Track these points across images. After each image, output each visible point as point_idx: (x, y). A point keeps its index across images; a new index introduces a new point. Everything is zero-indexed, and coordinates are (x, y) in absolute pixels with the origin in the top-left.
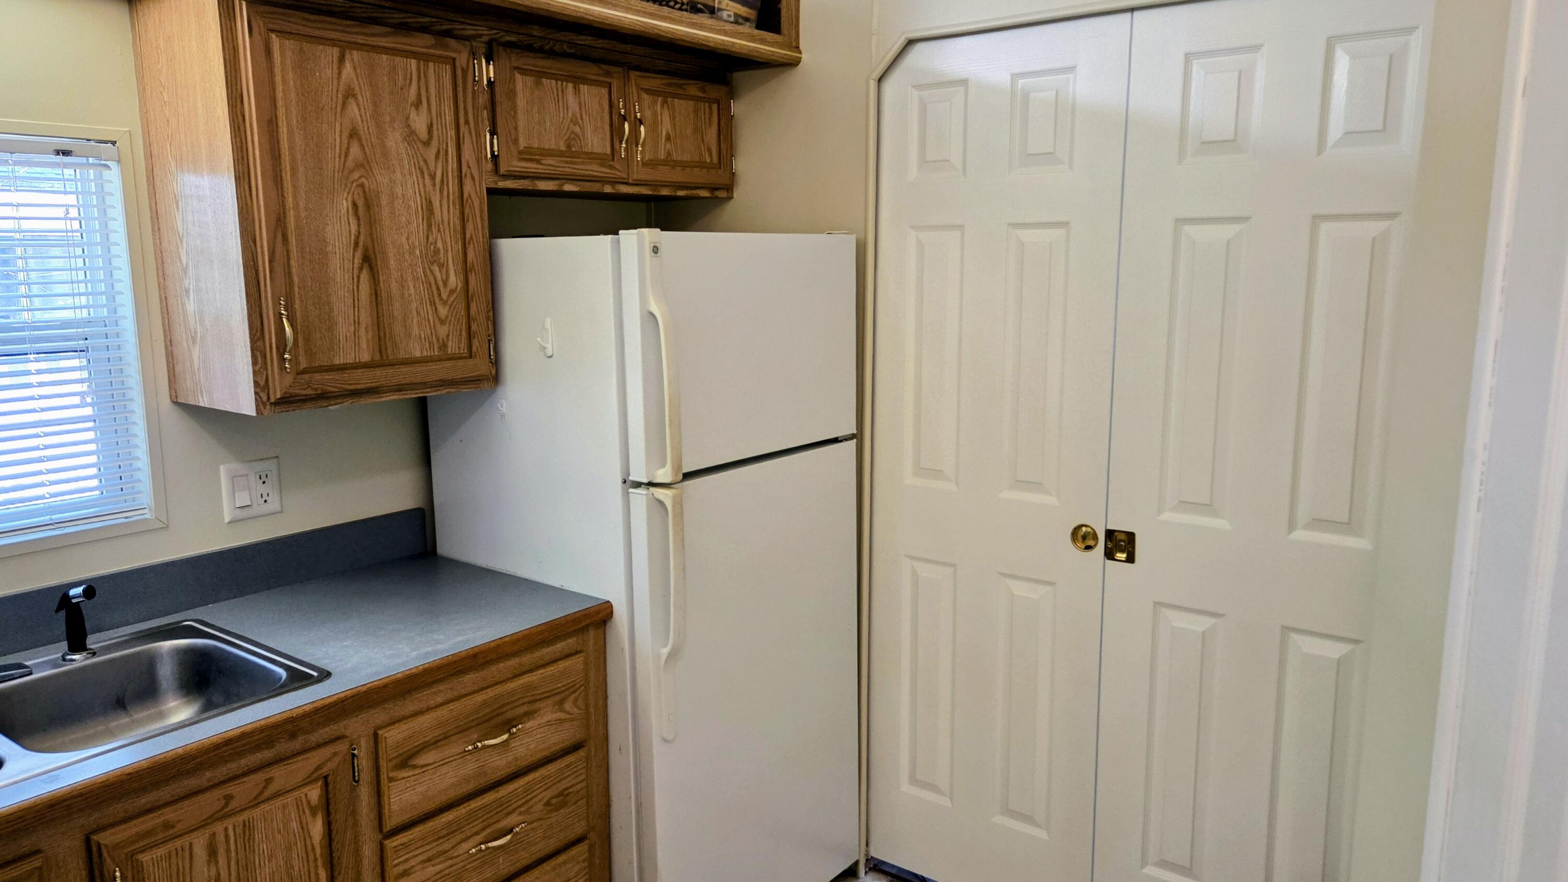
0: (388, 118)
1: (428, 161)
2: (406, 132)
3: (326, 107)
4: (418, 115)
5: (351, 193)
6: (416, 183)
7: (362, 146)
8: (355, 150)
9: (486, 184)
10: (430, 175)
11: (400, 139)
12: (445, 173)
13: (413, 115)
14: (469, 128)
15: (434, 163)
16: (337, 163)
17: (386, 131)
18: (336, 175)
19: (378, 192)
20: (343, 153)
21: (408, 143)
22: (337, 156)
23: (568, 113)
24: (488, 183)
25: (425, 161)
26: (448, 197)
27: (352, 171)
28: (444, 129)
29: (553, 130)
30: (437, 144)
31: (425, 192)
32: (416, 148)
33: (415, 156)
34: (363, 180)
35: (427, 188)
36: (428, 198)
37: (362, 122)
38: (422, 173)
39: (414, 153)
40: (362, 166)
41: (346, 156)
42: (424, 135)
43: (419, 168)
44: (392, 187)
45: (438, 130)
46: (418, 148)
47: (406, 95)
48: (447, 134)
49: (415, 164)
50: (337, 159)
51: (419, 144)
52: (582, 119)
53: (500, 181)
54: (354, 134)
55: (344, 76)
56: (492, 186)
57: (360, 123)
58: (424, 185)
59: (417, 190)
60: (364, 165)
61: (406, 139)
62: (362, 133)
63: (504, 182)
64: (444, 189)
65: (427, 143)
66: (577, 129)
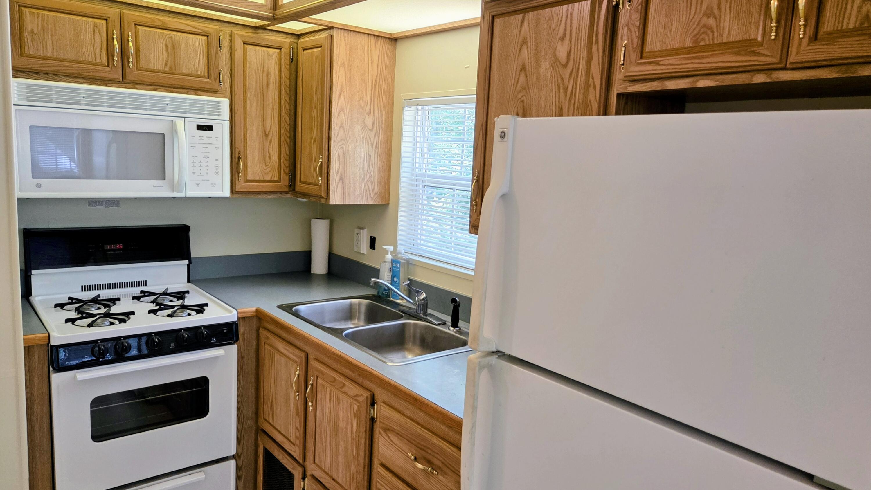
0: (543, 54)
1: (564, 79)
2: (552, 60)
3: (511, 55)
4: (562, 45)
5: (516, 107)
6: (554, 96)
7: (526, 75)
8: (522, 78)
9: (617, 90)
10: (564, 89)
11: (548, 66)
12: (574, 87)
13: (559, 47)
14: (598, 46)
15: (568, 80)
16: (512, 88)
17: (541, 62)
18: (510, 97)
19: (531, 105)
20: (516, 81)
21: (553, 68)
22: (513, 83)
23: (701, 7)
24: (618, 89)
25: (562, 79)
26: (574, 104)
27: (519, 93)
28: (579, 52)
29: (680, 28)
30: (572, 65)
31: (559, 101)
32: (557, 71)
33: (556, 77)
34: (524, 98)
35: (561, 99)
36: (560, 105)
37: (528, 59)
38: (559, 88)
39: (556, 75)
40: (525, 89)
41: (517, 83)
42: (564, 60)
43: (558, 85)
44: (539, 101)
45: (574, 54)
46: (559, 70)
47: (557, 33)
48: (580, 54)
49: (555, 82)
50: (512, 86)
51: (560, 66)
52: (719, 8)
53: (630, 86)
54: (523, 68)
55: (522, 32)
56: (622, 91)
57: (527, 59)
58: (559, 98)
59: (554, 101)
60: (526, 88)
61: (552, 65)
62: (527, 67)
63: (633, 87)
64: (572, 98)
65: (565, 66)
66: (711, 22)
